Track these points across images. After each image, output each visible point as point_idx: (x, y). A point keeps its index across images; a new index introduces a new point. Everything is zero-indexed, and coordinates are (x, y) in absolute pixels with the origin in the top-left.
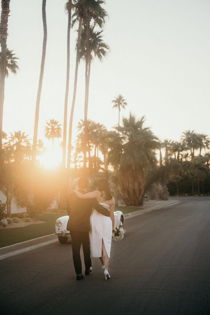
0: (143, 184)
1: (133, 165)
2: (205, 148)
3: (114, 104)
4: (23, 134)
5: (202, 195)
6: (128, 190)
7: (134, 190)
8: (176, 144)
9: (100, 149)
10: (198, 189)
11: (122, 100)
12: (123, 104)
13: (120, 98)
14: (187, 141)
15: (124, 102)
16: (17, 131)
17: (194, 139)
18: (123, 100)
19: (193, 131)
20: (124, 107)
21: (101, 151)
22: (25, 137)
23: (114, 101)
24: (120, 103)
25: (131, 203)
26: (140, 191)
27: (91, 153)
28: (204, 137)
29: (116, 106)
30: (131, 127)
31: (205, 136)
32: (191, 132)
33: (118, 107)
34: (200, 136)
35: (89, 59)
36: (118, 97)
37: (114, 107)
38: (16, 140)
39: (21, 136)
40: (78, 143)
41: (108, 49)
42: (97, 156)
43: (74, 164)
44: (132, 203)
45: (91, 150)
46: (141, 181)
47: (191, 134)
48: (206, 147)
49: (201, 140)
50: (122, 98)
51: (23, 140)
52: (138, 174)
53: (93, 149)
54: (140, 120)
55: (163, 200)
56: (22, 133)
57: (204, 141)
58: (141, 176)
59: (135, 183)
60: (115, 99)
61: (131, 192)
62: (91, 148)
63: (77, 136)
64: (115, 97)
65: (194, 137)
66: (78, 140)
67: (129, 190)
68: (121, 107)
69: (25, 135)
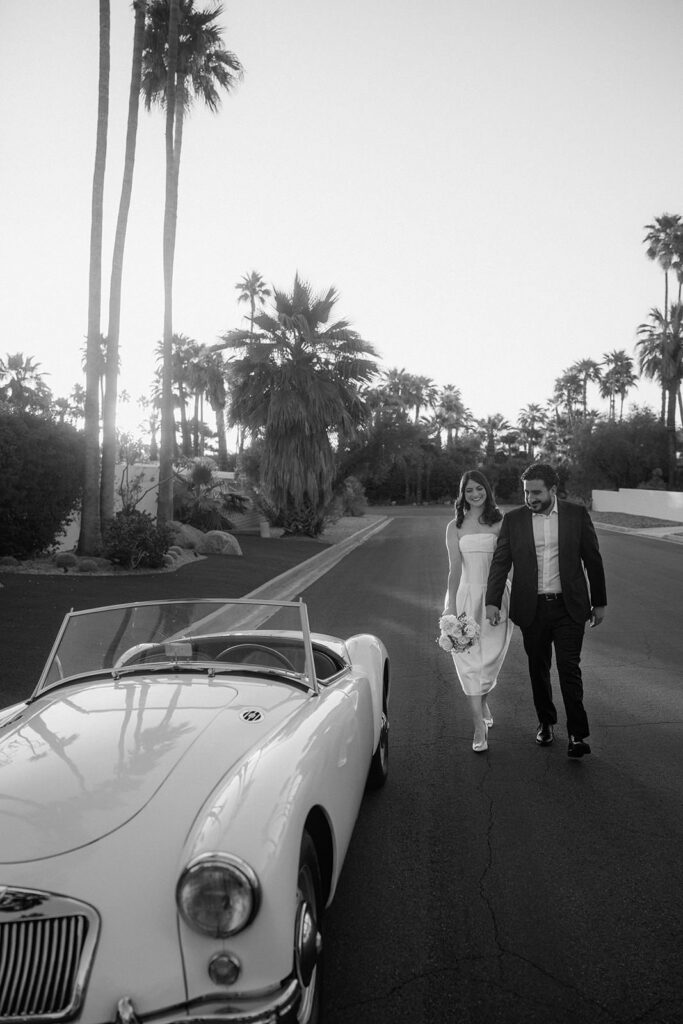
0: (331, 478)
1: (306, 424)
2: (426, 405)
3: (240, 292)
4: (28, 361)
5: (426, 503)
6: (289, 493)
7: (306, 494)
8: (374, 393)
9: (207, 399)
10: (419, 492)
11: (258, 283)
12: (261, 294)
13: (256, 278)
14: (391, 389)
15: (263, 288)
16: (13, 354)
17: (404, 385)
18: (262, 285)
19: (403, 370)
20: (263, 301)
21: (211, 402)
22: (32, 369)
23: (239, 286)
24: (254, 292)
25: (297, 527)
26: (322, 495)
27: (186, 409)
28: (425, 382)
29: (245, 297)
30: (300, 316)
31: (429, 381)
32: (399, 372)
33: (249, 300)
34: (418, 381)
35: (176, 102)
36: (250, 274)
37: (239, 299)
38: (12, 375)
39: (24, 366)
40: (157, 387)
41: (236, 69)
42: (199, 419)
43: (150, 437)
44: (300, 527)
45: (187, 403)
46: (325, 469)
47: (400, 375)
48: (428, 404)
49: (419, 389)
50: (258, 280)
51: (28, 375)
52: (317, 448)
53: (191, 401)
54: (323, 299)
55: (353, 515)
56: (25, 361)
57: (425, 392)
58: (324, 454)
59: (309, 475)
60: (243, 282)
61: (299, 498)
62: (187, 399)
63: (157, 373)
64: (242, 276)
65: (407, 382)
66: (158, 382)
67: (292, 493)
68: (257, 300)
69: (32, 364)
